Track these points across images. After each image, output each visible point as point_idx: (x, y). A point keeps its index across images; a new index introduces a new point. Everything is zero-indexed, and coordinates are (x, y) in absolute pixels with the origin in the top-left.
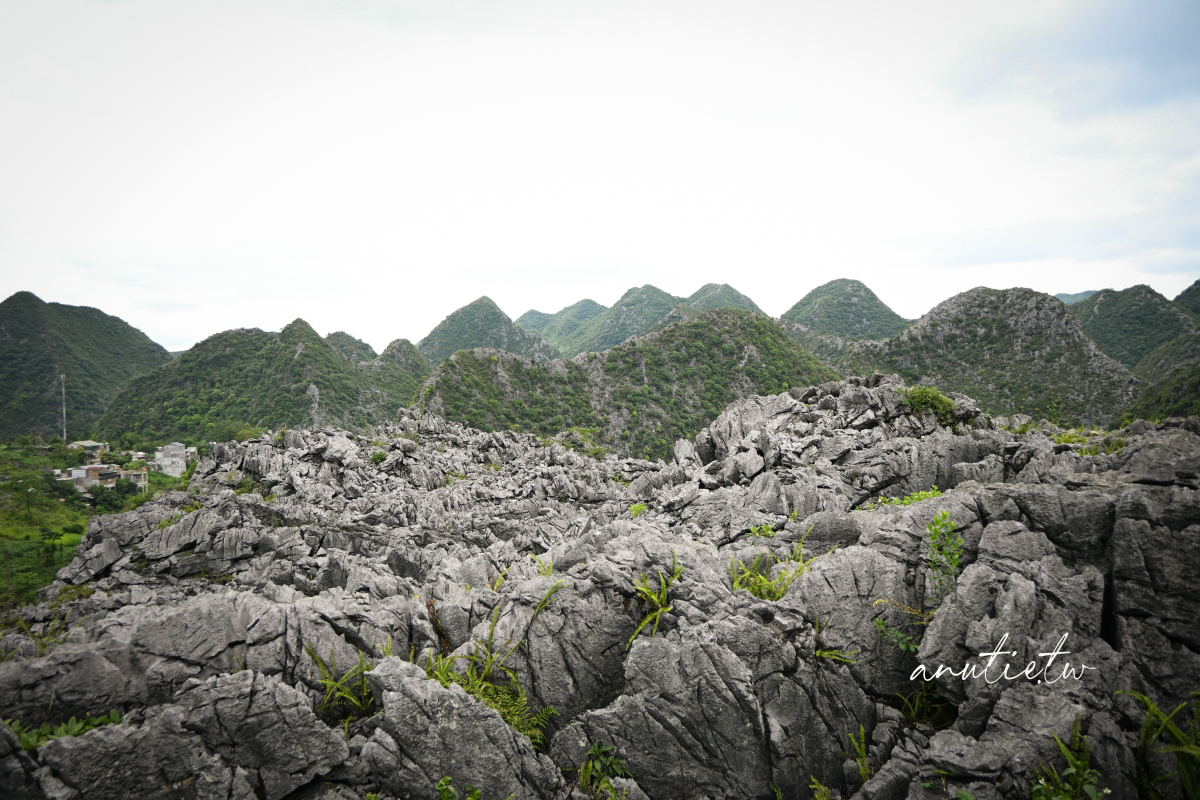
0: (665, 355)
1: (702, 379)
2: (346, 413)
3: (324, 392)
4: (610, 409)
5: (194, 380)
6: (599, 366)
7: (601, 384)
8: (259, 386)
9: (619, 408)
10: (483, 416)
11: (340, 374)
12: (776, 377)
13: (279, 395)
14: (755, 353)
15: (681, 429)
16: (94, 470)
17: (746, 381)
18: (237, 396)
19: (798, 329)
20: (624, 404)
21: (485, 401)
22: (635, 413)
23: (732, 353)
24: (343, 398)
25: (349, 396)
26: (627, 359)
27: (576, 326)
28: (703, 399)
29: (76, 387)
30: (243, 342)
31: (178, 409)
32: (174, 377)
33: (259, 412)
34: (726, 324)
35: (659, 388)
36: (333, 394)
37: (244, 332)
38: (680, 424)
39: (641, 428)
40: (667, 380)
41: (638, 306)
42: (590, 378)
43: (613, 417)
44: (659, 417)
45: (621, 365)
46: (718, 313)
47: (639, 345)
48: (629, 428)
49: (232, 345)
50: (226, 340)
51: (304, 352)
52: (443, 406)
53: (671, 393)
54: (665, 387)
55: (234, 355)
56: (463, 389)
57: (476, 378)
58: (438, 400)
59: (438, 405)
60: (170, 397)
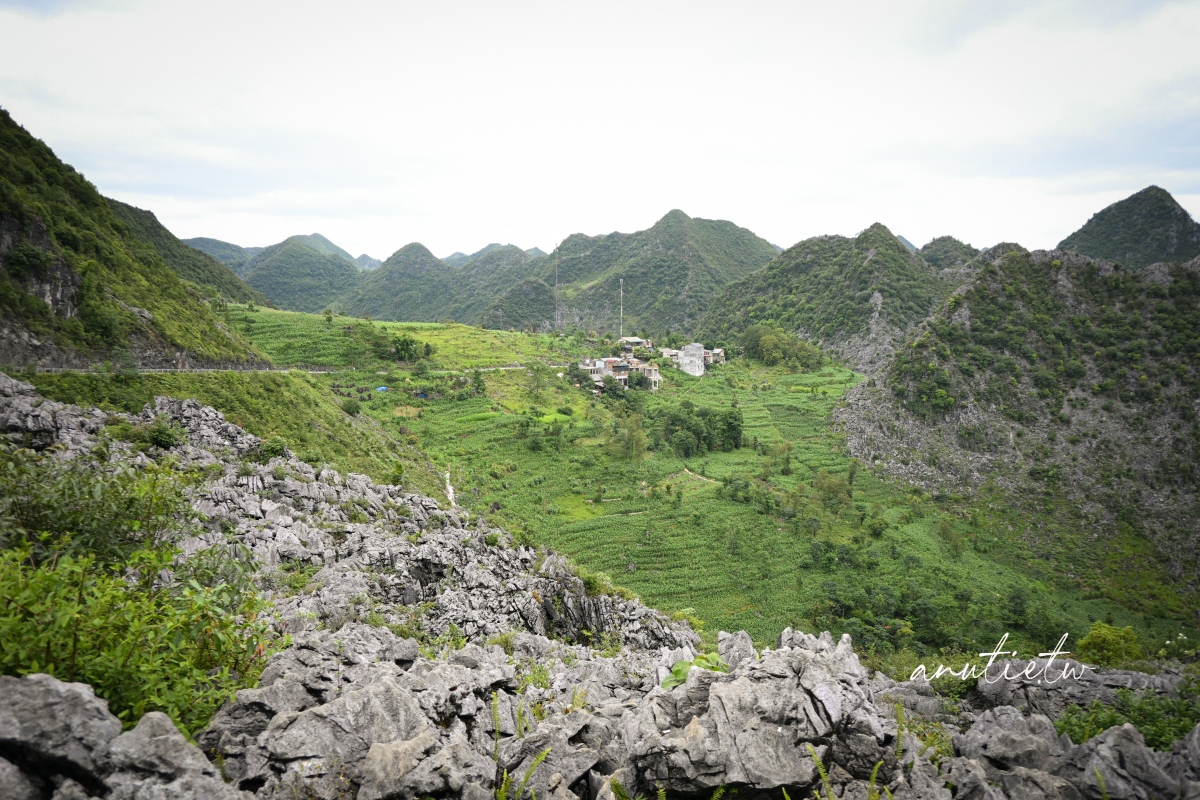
3: (888, 300)
5: (775, 286)
8: (827, 293)
10: (1023, 334)
11: (912, 282)
13: (842, 303)
16: (610, 362)
18: (808, 302)
21: (1029, 316)
24: (910, 308)
25: (919, 305)
29: (702, 291)
30: (823, 249)
31: (759, 313)
32: (760, 283)
33: (823, 319)
36: (898, 303)
37: (826, 239)
49: (814, 252)
50: (808, 248)
51: (874, 258)
52: (970, 319)
55: (813, 262)
56: (1001, 300)
57: (1024, 288)
58: (965, 312)
59: (963, 318)
60: (754, 302)
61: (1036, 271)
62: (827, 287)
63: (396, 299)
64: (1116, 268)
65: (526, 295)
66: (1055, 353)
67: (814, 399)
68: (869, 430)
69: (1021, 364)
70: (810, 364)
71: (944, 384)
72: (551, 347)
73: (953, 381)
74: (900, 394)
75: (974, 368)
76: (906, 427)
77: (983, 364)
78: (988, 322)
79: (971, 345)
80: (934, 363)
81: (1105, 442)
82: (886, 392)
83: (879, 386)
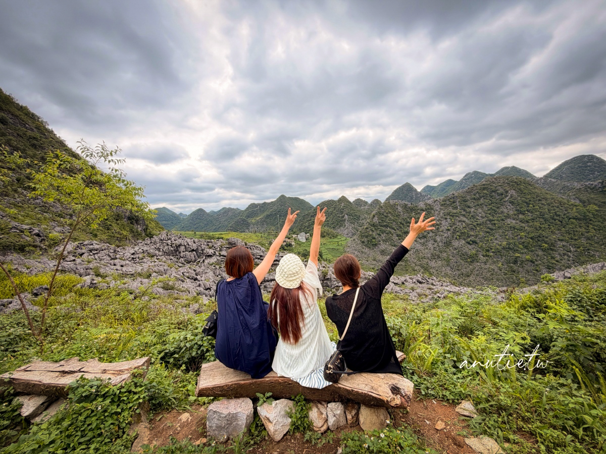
0: (468, 197)
1: (486, 206)
2: (356, 223)
3: (349, 217)
4: (442, 219)
6: (438, 203)
7: (439, 210)
9: (446, 219)
10: (392, 223)
11: (354, 212)
12: (526, 203)
13: (336, 218)
14: (514, 194)
15: (475, 226)
17: (509, 206)
19: (550, 181)
20: (448, 217)
21: (393, 218)
22: (453, 220)
23: (502, 194)
24: (355, 219)
25: (357, 218)
26: (450, 200)
27: (445, 189)
28: (486, 213)
30: (329, 204)
33: (331, 223)
34: (499, 183)
35: (464, 210)
36: (352, 217)
37: (329, 201)
38: (474, 224)
39: (455, 226)
40: (469, 207)
41: (470, 180)
42: (434, 208)
43: (443, 222)
44: (464, 222)
45: (448, 203)
46: (495, 179)
47: (456, 194)
48: (450, 226)
51: (343, 205)
53: (470, 212)
54: (468, 210)
56: (385, 214)
57: (390, 210)
58: (376, 218)
59: (376, 220)
60: (311, 220)
61: (392, 206)
62: (331, 214)
63: (195, 226)
64: (411, 204)
65: (240, 222)
66: (400, 227)
67: (338, 245)
68: (356, 253)
69: (393, 231)
70: (335, 236)
71: (374, 238)
72: (261, 237)
73: (376, 237)
74: (363, 242)
75: (381, 233)
76: (366, 251)
77: (383, 232)
78: (382, 220)
79: (379, 227)
80: (371, 233)
81: (417, 250)
82: (359, 242)
83: (356, 240)
